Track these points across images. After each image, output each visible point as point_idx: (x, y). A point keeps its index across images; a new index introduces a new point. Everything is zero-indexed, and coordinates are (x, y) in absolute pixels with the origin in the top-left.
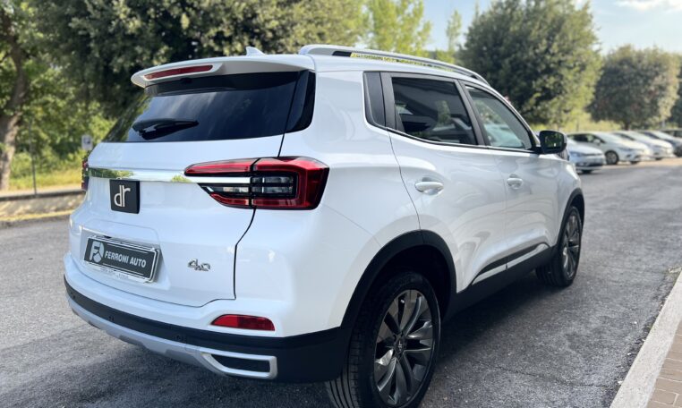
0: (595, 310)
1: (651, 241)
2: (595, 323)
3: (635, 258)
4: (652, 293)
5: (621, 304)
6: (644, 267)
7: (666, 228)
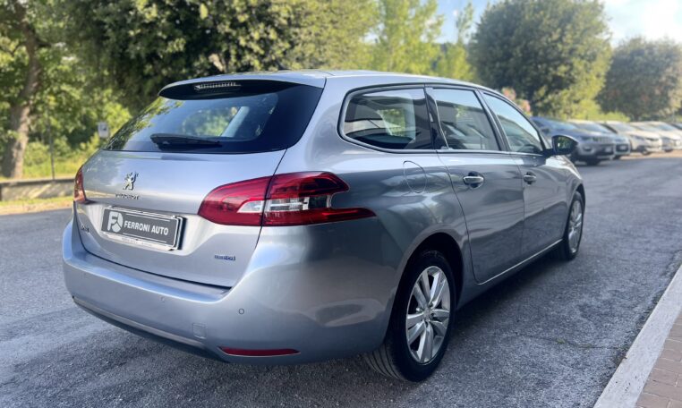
0: (605, 285)
1: (660, 225)
2: (605, 296)
3: (645, 240)
4: (661, 270)
5: (631, 280)
6: (654, 248)
7: (675, 213)
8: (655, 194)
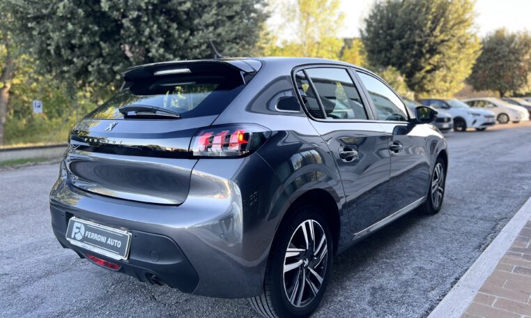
0: (414, 260)
1: (495, 190)
2: (407, 274)
3: (475, 206)
4: (476, 241)
5: (442, 254)
6: (480, 215)
7: (513, 178)
8: (502, 159)
